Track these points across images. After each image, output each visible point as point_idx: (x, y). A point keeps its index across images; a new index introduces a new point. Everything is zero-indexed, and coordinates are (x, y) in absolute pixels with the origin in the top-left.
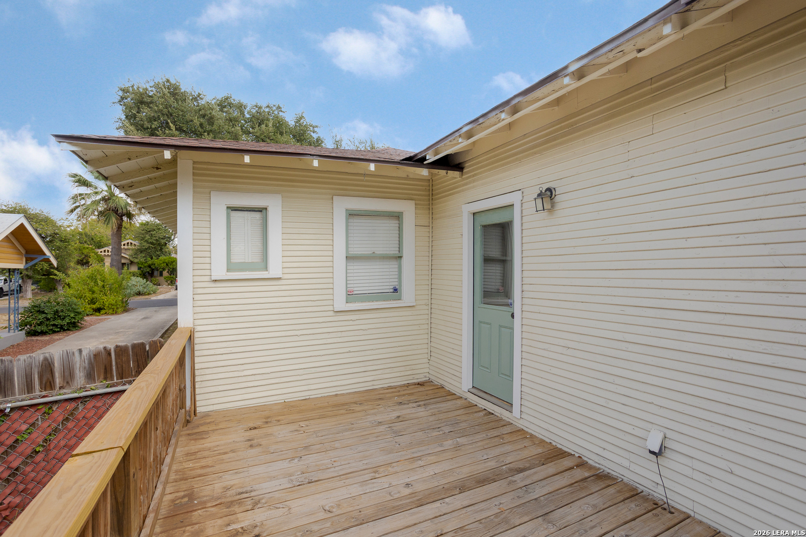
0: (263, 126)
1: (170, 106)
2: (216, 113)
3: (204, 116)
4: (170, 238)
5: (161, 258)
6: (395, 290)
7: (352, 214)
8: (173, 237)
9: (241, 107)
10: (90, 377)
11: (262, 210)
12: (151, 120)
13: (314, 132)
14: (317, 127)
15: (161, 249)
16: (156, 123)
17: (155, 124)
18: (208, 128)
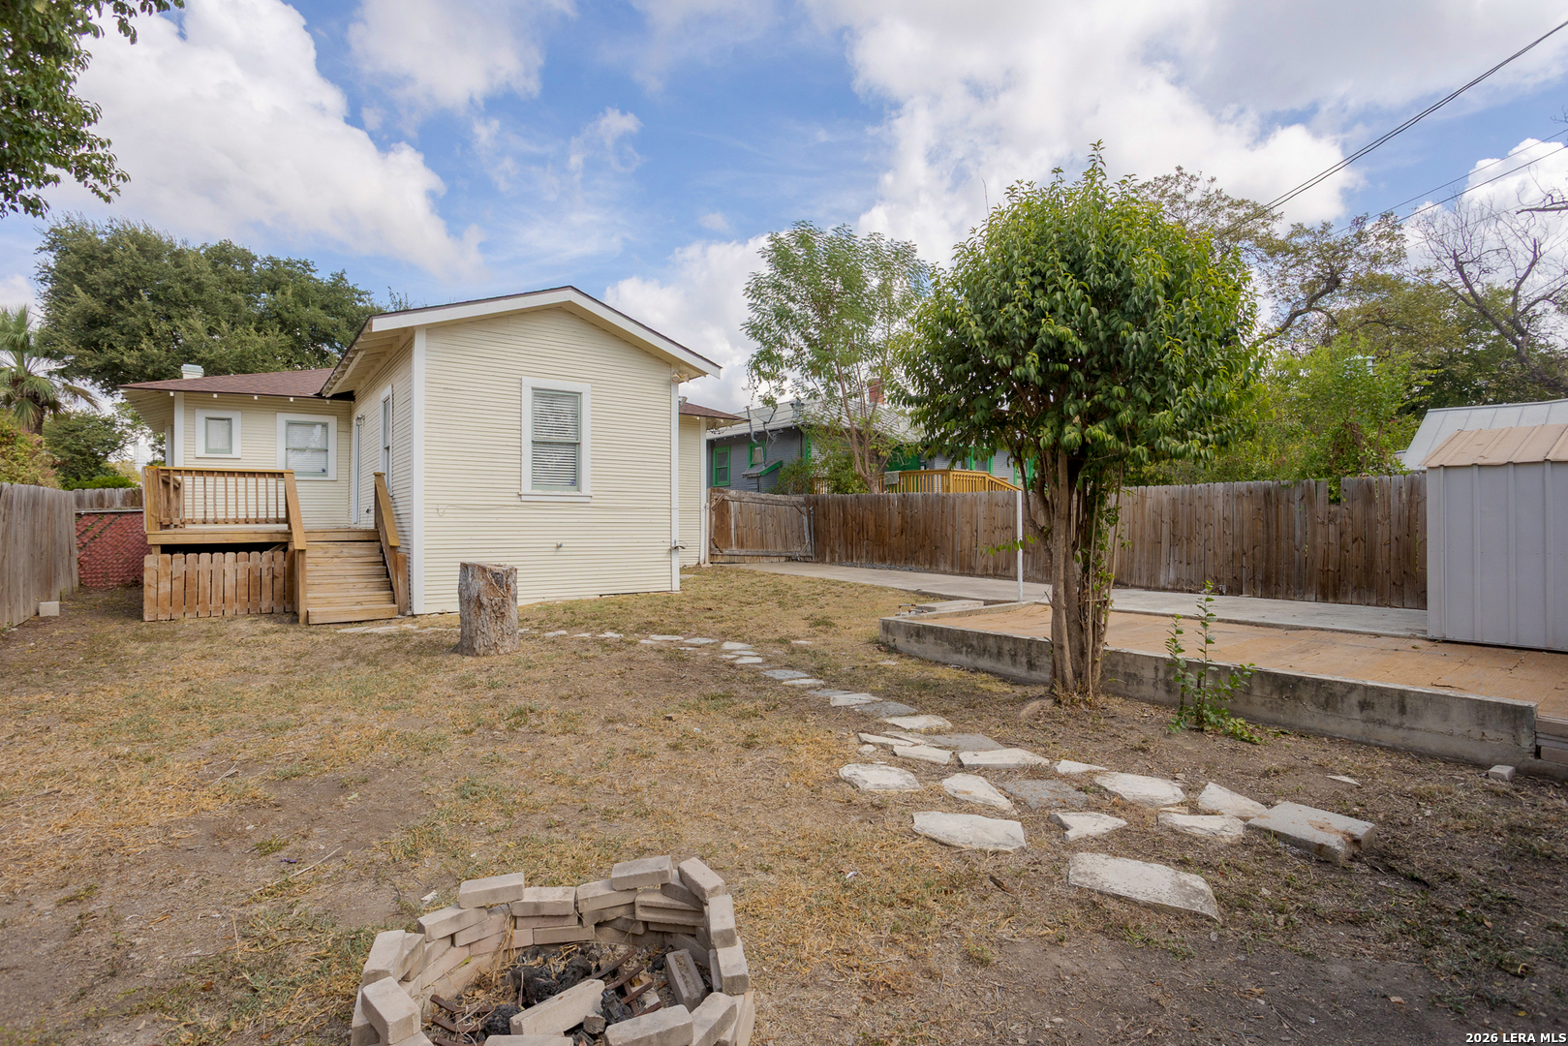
0: (278, 293)
1: (140, 268)
2: (209, 278)
3: (188, 280)
4: (115, 444)
5: (96, 478)
6: (324, 471)
7: (290, 424)
8: (121, 443)
9: (247, 259)
10: (124, 503)
11: (229, 419)
12: (110, 284)
13: (360, 301)
14: (364, 293)
15: (97, 463)
16: (118, 289)
17: (118, 291)
18: (196, 296)
